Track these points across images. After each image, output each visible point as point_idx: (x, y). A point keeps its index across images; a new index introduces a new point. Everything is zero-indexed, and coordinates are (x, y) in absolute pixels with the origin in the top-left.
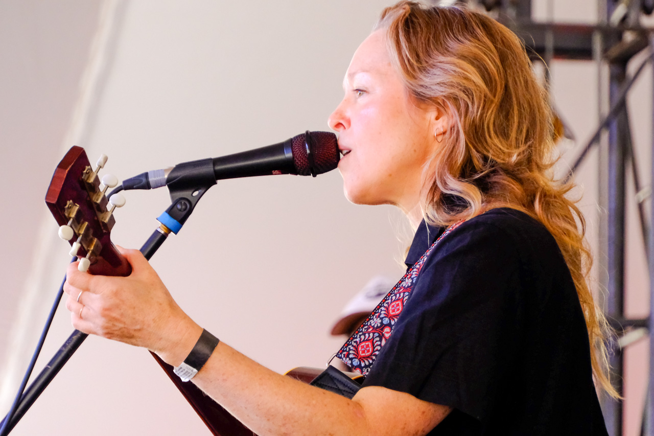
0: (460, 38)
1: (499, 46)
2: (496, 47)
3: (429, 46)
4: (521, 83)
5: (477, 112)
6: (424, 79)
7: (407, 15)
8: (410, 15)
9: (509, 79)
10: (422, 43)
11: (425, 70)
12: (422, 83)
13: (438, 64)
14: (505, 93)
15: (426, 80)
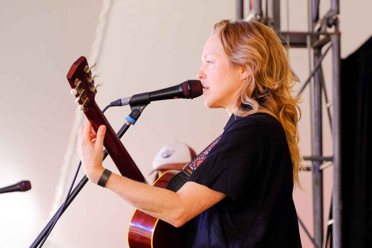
0: (249, 36)
1: (265, 37)
2: (264, 38)
3: (236, 41)
4: (276, 52)
5: (259, 68)
6: (235, 56)
7: (225, 28)
8: (226, 28)
9: (271, 51)
10: (233, 40)
11: (235, 52)
12: (234, 58)
13: (241, 49)
14: (270, 58)
15: (236, 56)
